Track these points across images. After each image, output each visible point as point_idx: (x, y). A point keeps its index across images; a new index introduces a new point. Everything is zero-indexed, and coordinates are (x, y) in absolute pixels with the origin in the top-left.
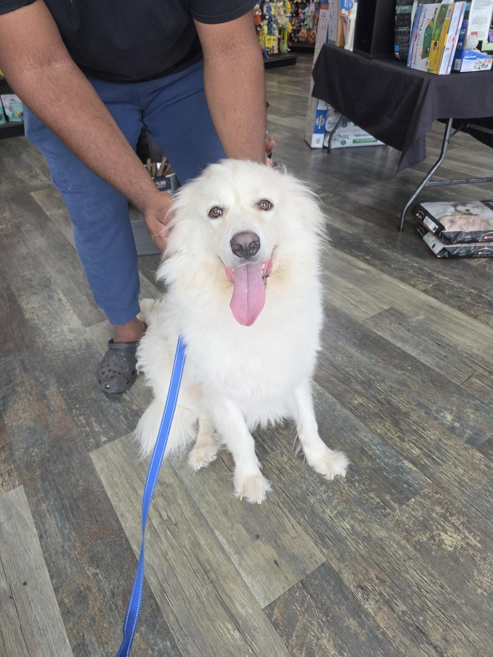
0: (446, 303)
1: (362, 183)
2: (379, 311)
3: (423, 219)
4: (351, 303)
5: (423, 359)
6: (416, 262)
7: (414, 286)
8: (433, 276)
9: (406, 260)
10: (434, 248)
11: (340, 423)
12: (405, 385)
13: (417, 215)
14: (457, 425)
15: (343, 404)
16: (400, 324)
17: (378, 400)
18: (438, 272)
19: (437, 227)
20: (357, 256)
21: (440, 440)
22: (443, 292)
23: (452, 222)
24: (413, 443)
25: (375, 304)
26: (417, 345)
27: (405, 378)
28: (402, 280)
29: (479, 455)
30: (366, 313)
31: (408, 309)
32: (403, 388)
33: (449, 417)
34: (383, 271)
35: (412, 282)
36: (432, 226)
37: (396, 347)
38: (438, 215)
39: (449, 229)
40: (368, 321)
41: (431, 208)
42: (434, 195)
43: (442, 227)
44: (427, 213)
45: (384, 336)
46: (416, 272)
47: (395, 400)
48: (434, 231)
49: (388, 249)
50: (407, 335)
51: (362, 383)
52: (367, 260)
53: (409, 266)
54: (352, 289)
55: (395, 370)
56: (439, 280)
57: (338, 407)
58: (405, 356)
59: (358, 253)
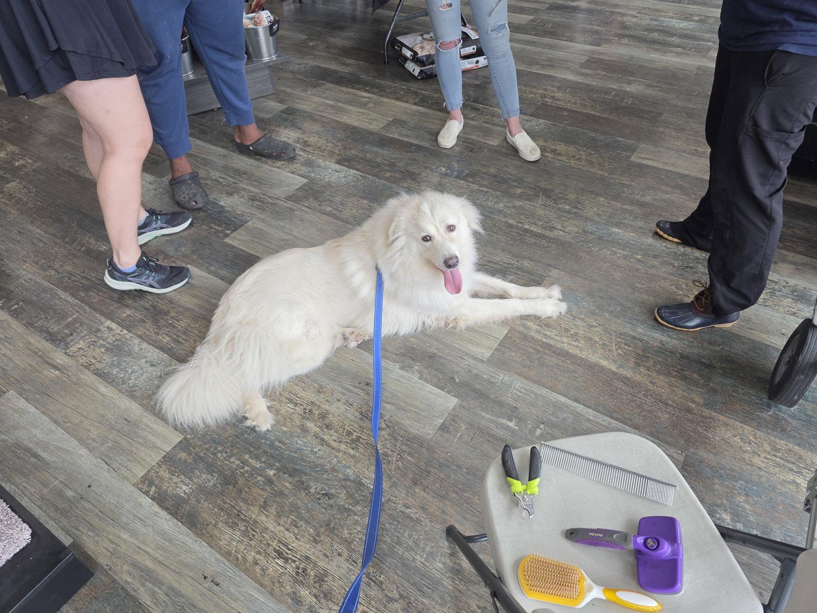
0: (430, 109)
1: (341, 28)
2: (387, 122)
3: (401, 50)
4: (366, 122)
5: (422, 144)
6: (403, 85)
7: (406, 102)
8: (418, 92)
9: (396, 85)
10: (415, 72)
11: (381, 188)
12: (415, 160)
13: (396, 47)
14: (449, 172)
15: (379, 178)
16: (403, 127)
17: (401, 172)
18: (421, 89)
19: (412, 54)
20: (358, 89)
21: (441, 181)
22: (427, 102)
23: (422, 48)
24: (426, 186)
25: (383, 119)
26: (417, 138)
27: (415, 156)
28: (397, 99)
29: (462, 182)
30: (378, 125)
31: (406, 117)
32: (414, 162)
33: (444, 169)
34: (381, 96)
35: (405, 100)
36: (408, 54)
37: (404, 141)
38: (411, 44)
39: (421, 53)
40: (381, 130)
41: (406, 40)
42: (405, 30)
43: (415, 53)
44: (403, 45)
45: (394, 137)
46: (406, 92)
47: (410, 169)
48: (411, 58)
49: (381, 79)
50: (409, 133)
51: (388, 165)
52: (367, 90)
53: (400, 89)
54: (363, 112)
55: (407, 154)
56: (423, 95)
57: (377, 180)
58: (411, 144)
59: (358, 86)
